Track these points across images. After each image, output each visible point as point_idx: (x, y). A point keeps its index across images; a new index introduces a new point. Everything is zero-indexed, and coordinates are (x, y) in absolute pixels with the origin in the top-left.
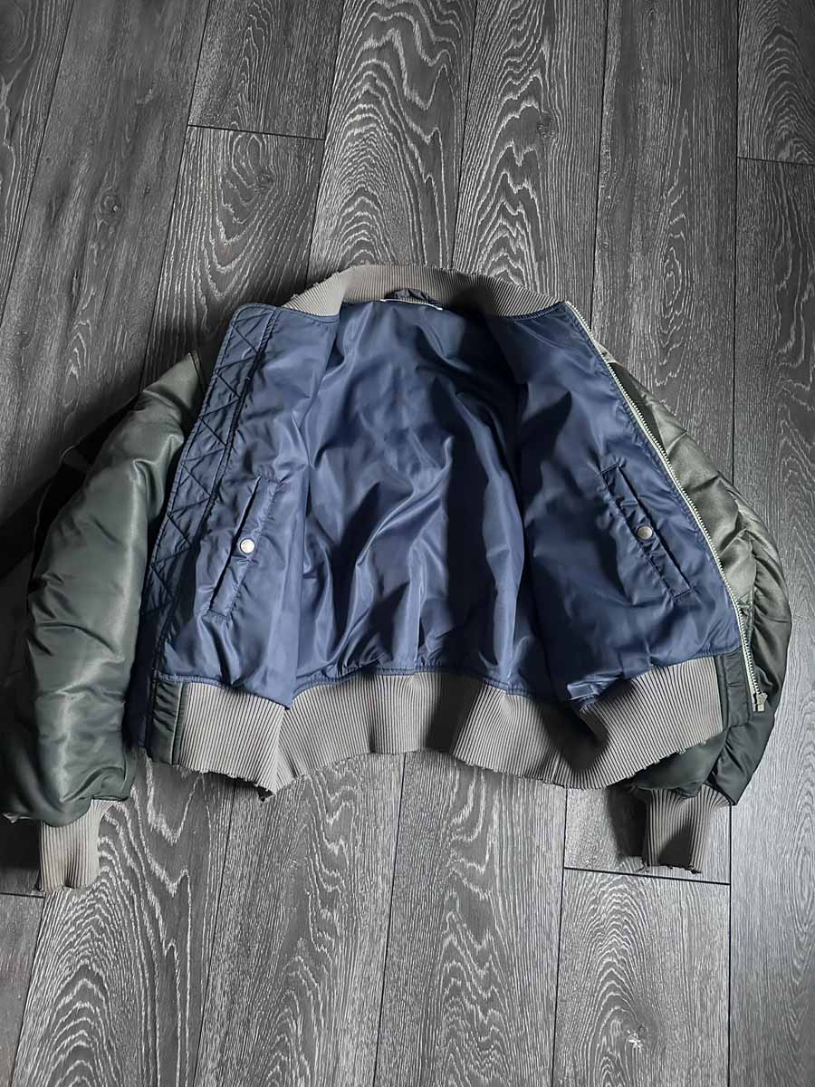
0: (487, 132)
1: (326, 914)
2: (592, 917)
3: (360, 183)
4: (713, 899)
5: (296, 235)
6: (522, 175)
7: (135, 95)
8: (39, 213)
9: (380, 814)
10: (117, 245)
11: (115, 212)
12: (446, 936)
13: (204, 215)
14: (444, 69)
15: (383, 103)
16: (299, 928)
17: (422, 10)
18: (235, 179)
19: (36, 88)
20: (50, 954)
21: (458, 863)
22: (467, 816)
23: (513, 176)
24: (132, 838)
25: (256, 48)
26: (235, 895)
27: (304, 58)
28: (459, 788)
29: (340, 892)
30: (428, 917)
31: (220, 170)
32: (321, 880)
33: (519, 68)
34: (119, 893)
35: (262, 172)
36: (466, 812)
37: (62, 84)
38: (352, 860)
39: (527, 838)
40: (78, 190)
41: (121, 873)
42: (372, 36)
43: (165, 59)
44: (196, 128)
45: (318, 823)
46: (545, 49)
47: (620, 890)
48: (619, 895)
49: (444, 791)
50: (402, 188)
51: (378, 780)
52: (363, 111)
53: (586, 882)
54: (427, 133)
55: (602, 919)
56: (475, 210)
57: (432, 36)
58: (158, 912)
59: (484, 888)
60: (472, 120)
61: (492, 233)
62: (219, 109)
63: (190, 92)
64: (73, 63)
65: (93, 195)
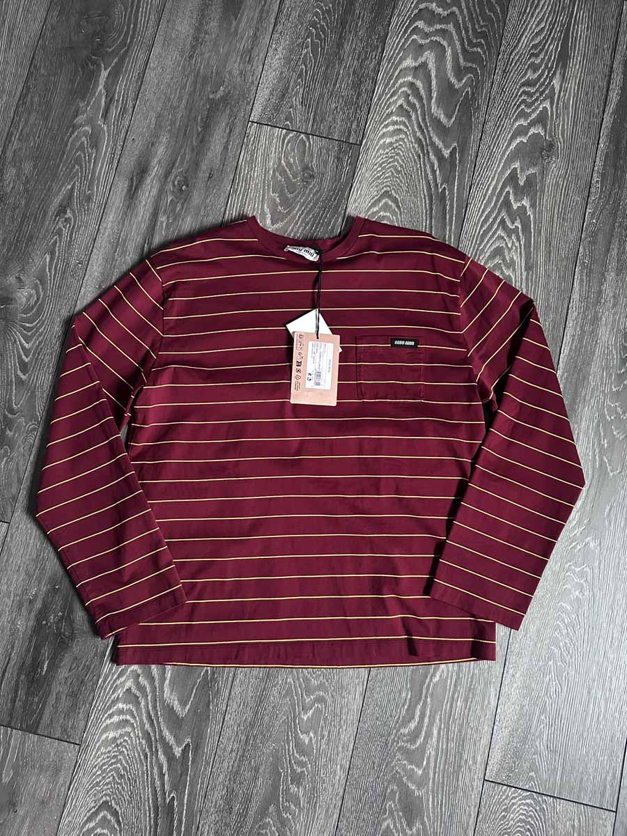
0: (498, 153)
1: (293, 789)
2: (502, 822)
3: (386, 186)
4: (601, 822)
5: (328, 228)
6: (523, 193)
7: (209, 89)
8: (122, 186)
9: (344, 716)
10: (183, 220)
11: (183, 191)
12: (385, 820)
13: (255, 202)
14: (468, 92)
15: (413, 116)
16: (272, 797)
17: (455, 37)
18: (283, 173)
19: (129, 76)
20: (81, 789)
21: (401, 763)
22: (412, 729)
23: (515, 194)
24: (150, 708)
25: (312, 58)
26: (226, 764)
27: (351, 70)
28: (409, 706)
29: (306, 773)
30: (372, 803)
31: (272, 164)
32: (293, 762)
33: (532, 97)
34: (137, 750)
35: (306, 168)
36: (413, 725)
37: (151, 75)
38: (318, 750)
39: (458, 752)
40: (155, 170)
41: (140, 735)
42: (411, 56)
43: (237, 59)
44: (256, 124)
45: (295, 718)
46: (556, 83)
47: (527, 804)
48: (526, 808)
49: (397, 706)
50: (420, 193)
51: (346, 691)
52: (395, 123)
53: (501, 793)
54: (446, 147)
55: (510, 825)
56: (479, 220)
57: (461, 61)
58: (165, 769)
59: (419, 786)
60: (487, 139)
61: (491, 242)
62: (277, 109)
63: (254, 91)
64: (161, 57)
65: (167, 174)
